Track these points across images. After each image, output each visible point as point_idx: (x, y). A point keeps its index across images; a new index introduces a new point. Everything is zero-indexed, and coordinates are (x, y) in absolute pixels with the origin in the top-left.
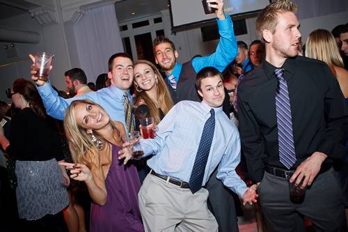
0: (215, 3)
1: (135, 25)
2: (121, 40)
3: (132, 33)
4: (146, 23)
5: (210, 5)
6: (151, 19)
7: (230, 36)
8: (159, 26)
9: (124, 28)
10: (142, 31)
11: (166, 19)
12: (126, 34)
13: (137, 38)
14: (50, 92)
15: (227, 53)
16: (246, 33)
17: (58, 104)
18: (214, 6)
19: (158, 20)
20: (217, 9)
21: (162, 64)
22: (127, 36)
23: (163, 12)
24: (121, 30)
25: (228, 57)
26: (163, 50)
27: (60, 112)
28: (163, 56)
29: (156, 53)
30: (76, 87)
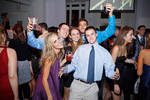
0: (109, 9)
1: (73, 6)
2: (66, 11)
3: (71, 9)
4: (78, 5)
5: (107, 9)
6: (80, 4)
7: (113, 25)
8: (83, 8)
9: (68, 6)
10: (75, 8)
11: (87, 5)
12: (68, 8)
13: (73, 11)
14: (32, 35)
15: (110, 32)
16: (120, 18)
17: (34, 41)
18: (109, 10)
19: (83, 5)
20: (110, 12)
21: (81, 30)
22: (69, 10)
23: (86, 2)
24: (66, 7)
25: (110, 34)
26: (82, 24)
27: (34, 44)
28: (82, 27)
29: (79, 25)
30: (43, 31)
